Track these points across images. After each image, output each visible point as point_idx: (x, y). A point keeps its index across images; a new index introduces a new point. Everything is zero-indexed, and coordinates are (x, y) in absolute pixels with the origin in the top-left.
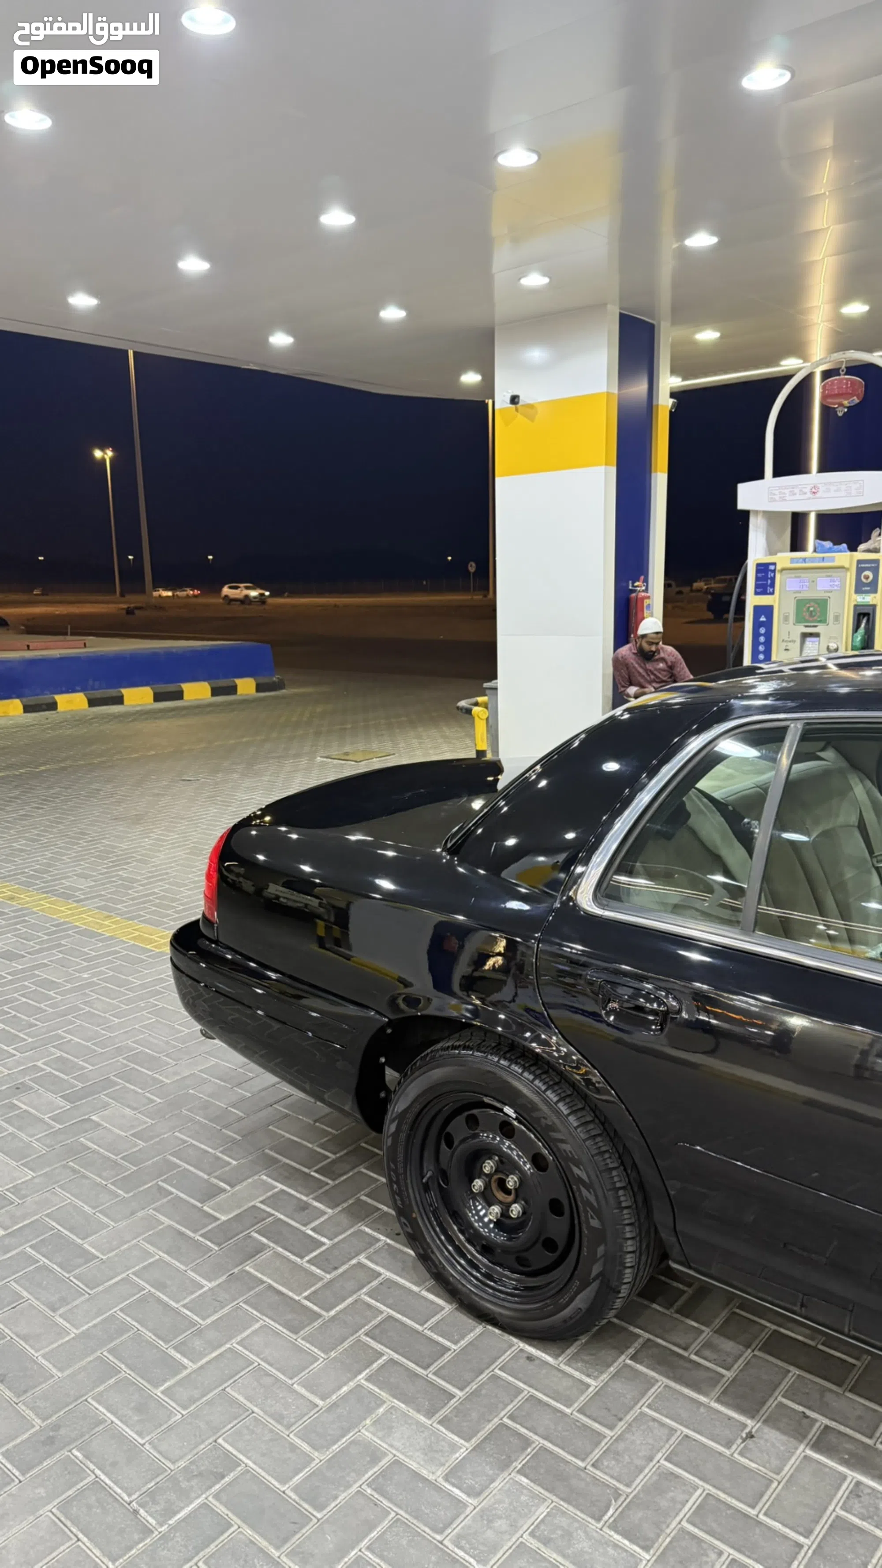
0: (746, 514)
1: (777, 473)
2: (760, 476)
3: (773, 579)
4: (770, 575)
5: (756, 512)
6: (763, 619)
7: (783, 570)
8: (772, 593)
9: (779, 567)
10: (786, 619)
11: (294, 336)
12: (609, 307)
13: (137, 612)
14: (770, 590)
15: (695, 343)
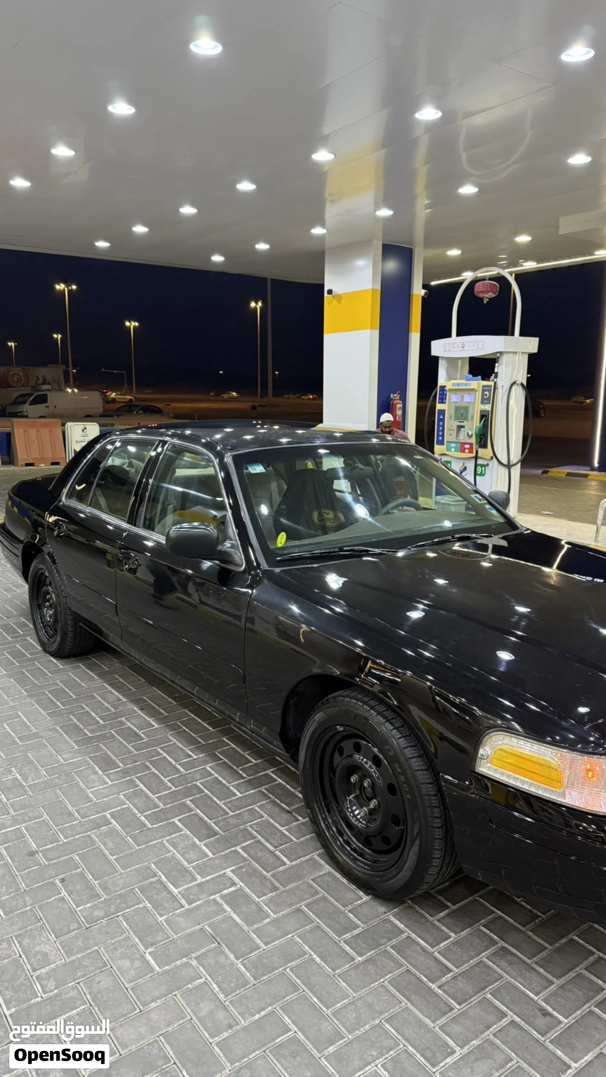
0: (437, 359)
1: (458, 334)
2: (449, 335)
3: (446, 395)
4: (445, 392)
5: (443, 358)
6: (441, 417)
7: (450, 390)
8: (445, 403)
9: (447, 388)
10: (451, 417)
11: (270, 245)
12: (374, 241)
13: (258, 408)
14: (444, 401)
15: (447, 257)
